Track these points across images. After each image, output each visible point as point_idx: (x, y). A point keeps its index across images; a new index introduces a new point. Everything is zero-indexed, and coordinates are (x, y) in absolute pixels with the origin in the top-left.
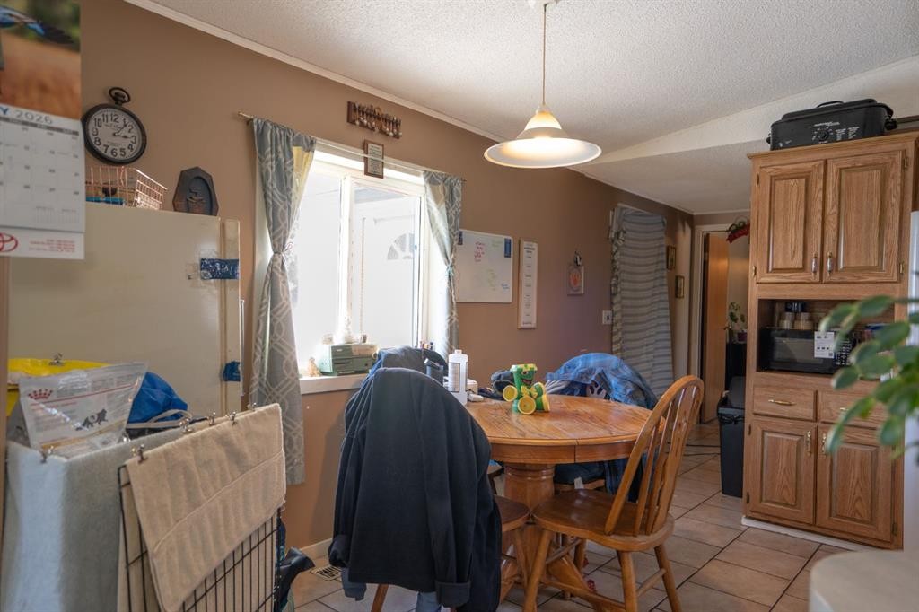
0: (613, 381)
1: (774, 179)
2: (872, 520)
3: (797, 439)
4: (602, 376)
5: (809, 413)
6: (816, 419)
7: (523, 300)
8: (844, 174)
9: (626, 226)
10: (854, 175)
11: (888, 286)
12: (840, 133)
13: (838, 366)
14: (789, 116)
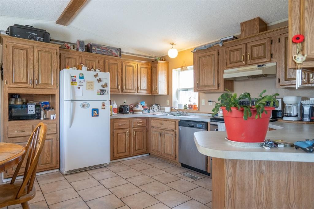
1: (13, 48)
2: (52, 162)
8: (40, 52)
10: (43, 54)
11: (54, 90)
12: (38, 38)
13: (36, 116)
14: (17, 26)
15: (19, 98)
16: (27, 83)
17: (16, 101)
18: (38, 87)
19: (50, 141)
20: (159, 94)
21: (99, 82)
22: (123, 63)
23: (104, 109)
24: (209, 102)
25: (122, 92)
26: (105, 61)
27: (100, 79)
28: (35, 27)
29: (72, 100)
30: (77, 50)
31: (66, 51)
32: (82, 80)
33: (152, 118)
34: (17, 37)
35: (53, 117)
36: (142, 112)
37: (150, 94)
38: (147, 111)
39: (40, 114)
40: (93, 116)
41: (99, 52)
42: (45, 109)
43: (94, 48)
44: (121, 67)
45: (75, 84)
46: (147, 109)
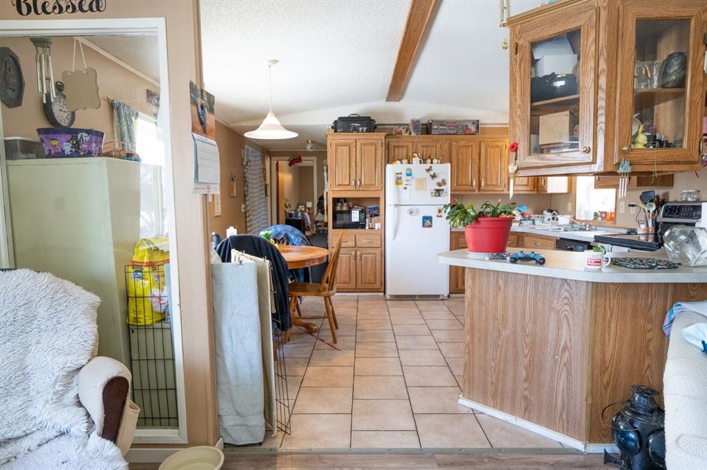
0: (292, 237)
1: (337, 145)
2: (375, 283)
3: (349, 255)
4: (286, 235)
5: (353, 244)
6: (356, 247)
7: (216, 201)
8: (363, 146)
9: (250, 159)
10: (367, 147)
11: (378, 192)
12: (361, 129)
13: (360, 225)
14: (341, 119)
15: (345, 202)
16: (349, 185)
17: (342, 206)
18: (361, 189)
19: (374, 255)
20: (549, 191)
21: (433, 179)
22: (482, 144)
23: (441, 216)
24: (631, 208)
25: (479, 190)
26: (450, 144)
27: (434, 174)
28: (361, 116)
29: (396, 205)
30: (410, 134)
31: (396, 138)
32: (409, 178)
33: (528, 235)
34: (341, 132)
35: (378, 226)
36: (518, 224)
37: (535, 193)
38: (529, 222)
39: (365, 222)
40: (424, 226)
41: (443, 131)
42: (371, 216)
43: (436, 127)
44: (478, 151)
45: (401, 184)
46: (529, 219)
